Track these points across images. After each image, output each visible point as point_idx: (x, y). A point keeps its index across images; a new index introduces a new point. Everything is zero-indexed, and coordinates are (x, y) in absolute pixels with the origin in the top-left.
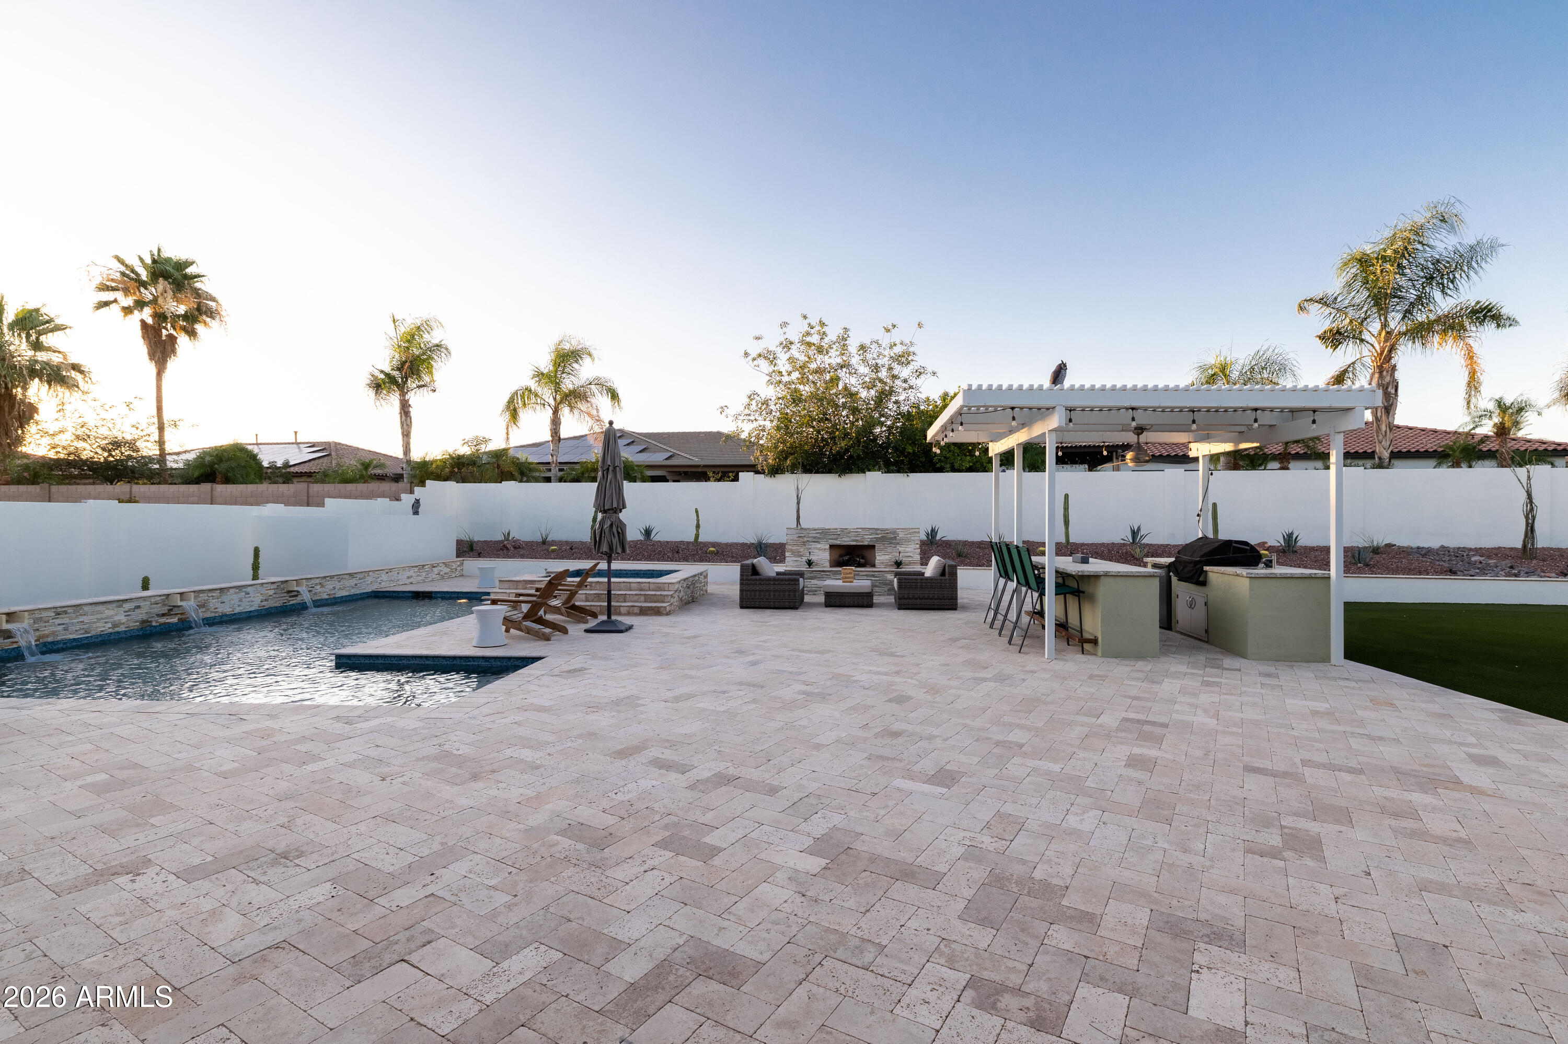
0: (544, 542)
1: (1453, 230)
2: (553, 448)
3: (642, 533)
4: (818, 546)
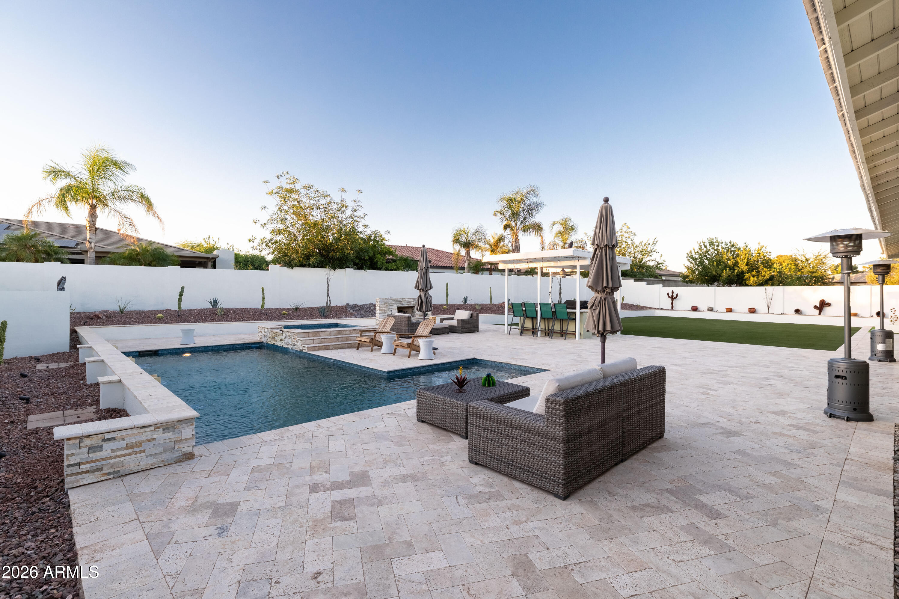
0: (122, 312)
1: (536, 196)
2: (91, 237)
3: (211, 303)
4: (393, 307)
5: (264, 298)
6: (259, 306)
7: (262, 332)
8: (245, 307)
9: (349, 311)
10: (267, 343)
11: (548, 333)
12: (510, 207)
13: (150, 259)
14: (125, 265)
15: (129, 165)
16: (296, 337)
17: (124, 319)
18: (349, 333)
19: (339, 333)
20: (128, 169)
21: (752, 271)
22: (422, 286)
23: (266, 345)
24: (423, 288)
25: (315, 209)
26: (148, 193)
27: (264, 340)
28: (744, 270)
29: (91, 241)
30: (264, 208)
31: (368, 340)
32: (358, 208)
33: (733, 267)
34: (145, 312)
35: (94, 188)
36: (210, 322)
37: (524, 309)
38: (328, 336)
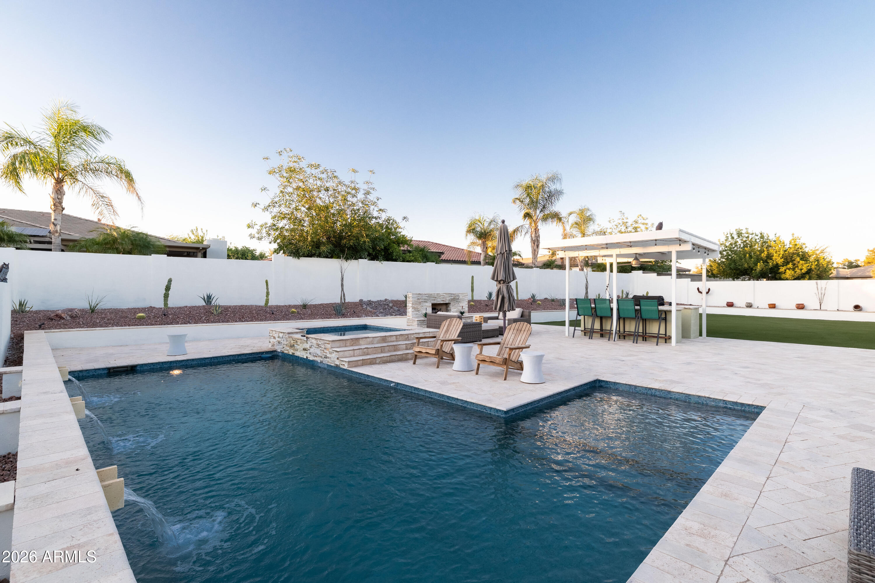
0: (92, 310)
2: (56, 218)
3: (204, 299)
4: (427, 304)
5: (268, 294)
6: (262, 303)
7: (274, 338)
8: (245, 304)
9: (366, 308)
10: (283, 353)
11: (624, 336)
12: (528, 195)
13: (129, 247)
14: (99, 253)
15: (104, 132)
16: (328, 346)
17: (94, 320)
18: (395, 339)
19: (383, 340)
20: (103, 137)
21: (788, 263)
22: (502, 276)
23: (280, 354)
24: (504, 279)
25: (323, 192)
26: (128, 167)
27: (279, 349)
28: (779, 263)
29: (56, 222)
30: (264, 189)
31: (433, 352)
32: (371, 191)
33: (766, 260)
34: (122, 311)
35: (59, 158)
36: (205, 323)
37: (593, 306)
38: (369, 344)
